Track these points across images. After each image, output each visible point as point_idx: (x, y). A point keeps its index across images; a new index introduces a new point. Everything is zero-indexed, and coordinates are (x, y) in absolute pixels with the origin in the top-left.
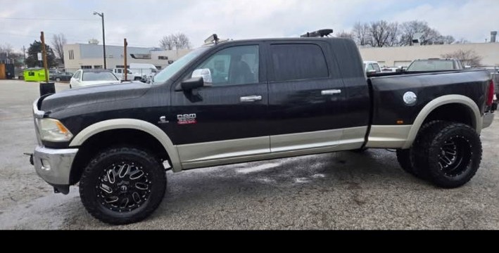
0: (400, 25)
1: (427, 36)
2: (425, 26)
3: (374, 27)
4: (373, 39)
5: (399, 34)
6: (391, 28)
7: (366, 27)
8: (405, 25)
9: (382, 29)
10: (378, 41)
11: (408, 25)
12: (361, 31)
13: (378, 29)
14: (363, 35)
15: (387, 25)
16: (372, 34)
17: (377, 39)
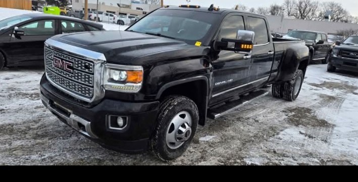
0: (320, 4)
1: (340, 14)
2: (339, 7)
3: (301, 3)
4: (299, 12)
5: (318, 10)
6: (313, 5)
7: (294, 3)
8: (324, 4)
9: (306, 5)
10: (302, 15)
11: (326, 5)
12: (289, 5)
13: (303, 5)
14: (291, 8)
15: (311, 2)
16: (298, 8)
17: (300, 12)
